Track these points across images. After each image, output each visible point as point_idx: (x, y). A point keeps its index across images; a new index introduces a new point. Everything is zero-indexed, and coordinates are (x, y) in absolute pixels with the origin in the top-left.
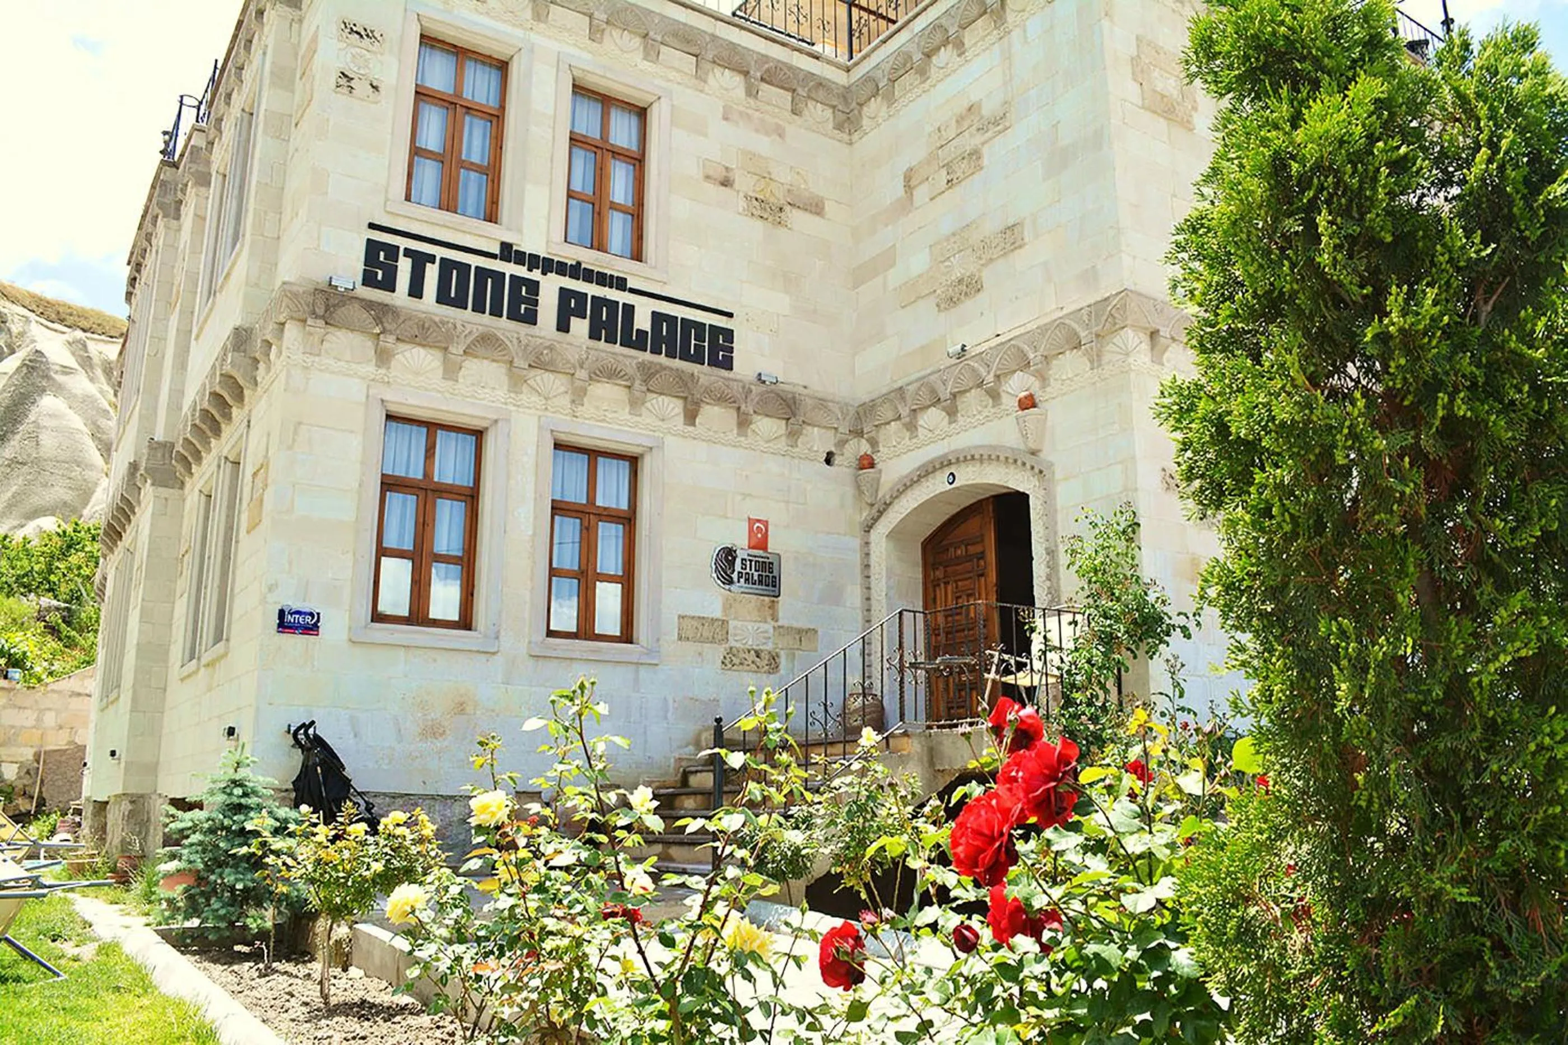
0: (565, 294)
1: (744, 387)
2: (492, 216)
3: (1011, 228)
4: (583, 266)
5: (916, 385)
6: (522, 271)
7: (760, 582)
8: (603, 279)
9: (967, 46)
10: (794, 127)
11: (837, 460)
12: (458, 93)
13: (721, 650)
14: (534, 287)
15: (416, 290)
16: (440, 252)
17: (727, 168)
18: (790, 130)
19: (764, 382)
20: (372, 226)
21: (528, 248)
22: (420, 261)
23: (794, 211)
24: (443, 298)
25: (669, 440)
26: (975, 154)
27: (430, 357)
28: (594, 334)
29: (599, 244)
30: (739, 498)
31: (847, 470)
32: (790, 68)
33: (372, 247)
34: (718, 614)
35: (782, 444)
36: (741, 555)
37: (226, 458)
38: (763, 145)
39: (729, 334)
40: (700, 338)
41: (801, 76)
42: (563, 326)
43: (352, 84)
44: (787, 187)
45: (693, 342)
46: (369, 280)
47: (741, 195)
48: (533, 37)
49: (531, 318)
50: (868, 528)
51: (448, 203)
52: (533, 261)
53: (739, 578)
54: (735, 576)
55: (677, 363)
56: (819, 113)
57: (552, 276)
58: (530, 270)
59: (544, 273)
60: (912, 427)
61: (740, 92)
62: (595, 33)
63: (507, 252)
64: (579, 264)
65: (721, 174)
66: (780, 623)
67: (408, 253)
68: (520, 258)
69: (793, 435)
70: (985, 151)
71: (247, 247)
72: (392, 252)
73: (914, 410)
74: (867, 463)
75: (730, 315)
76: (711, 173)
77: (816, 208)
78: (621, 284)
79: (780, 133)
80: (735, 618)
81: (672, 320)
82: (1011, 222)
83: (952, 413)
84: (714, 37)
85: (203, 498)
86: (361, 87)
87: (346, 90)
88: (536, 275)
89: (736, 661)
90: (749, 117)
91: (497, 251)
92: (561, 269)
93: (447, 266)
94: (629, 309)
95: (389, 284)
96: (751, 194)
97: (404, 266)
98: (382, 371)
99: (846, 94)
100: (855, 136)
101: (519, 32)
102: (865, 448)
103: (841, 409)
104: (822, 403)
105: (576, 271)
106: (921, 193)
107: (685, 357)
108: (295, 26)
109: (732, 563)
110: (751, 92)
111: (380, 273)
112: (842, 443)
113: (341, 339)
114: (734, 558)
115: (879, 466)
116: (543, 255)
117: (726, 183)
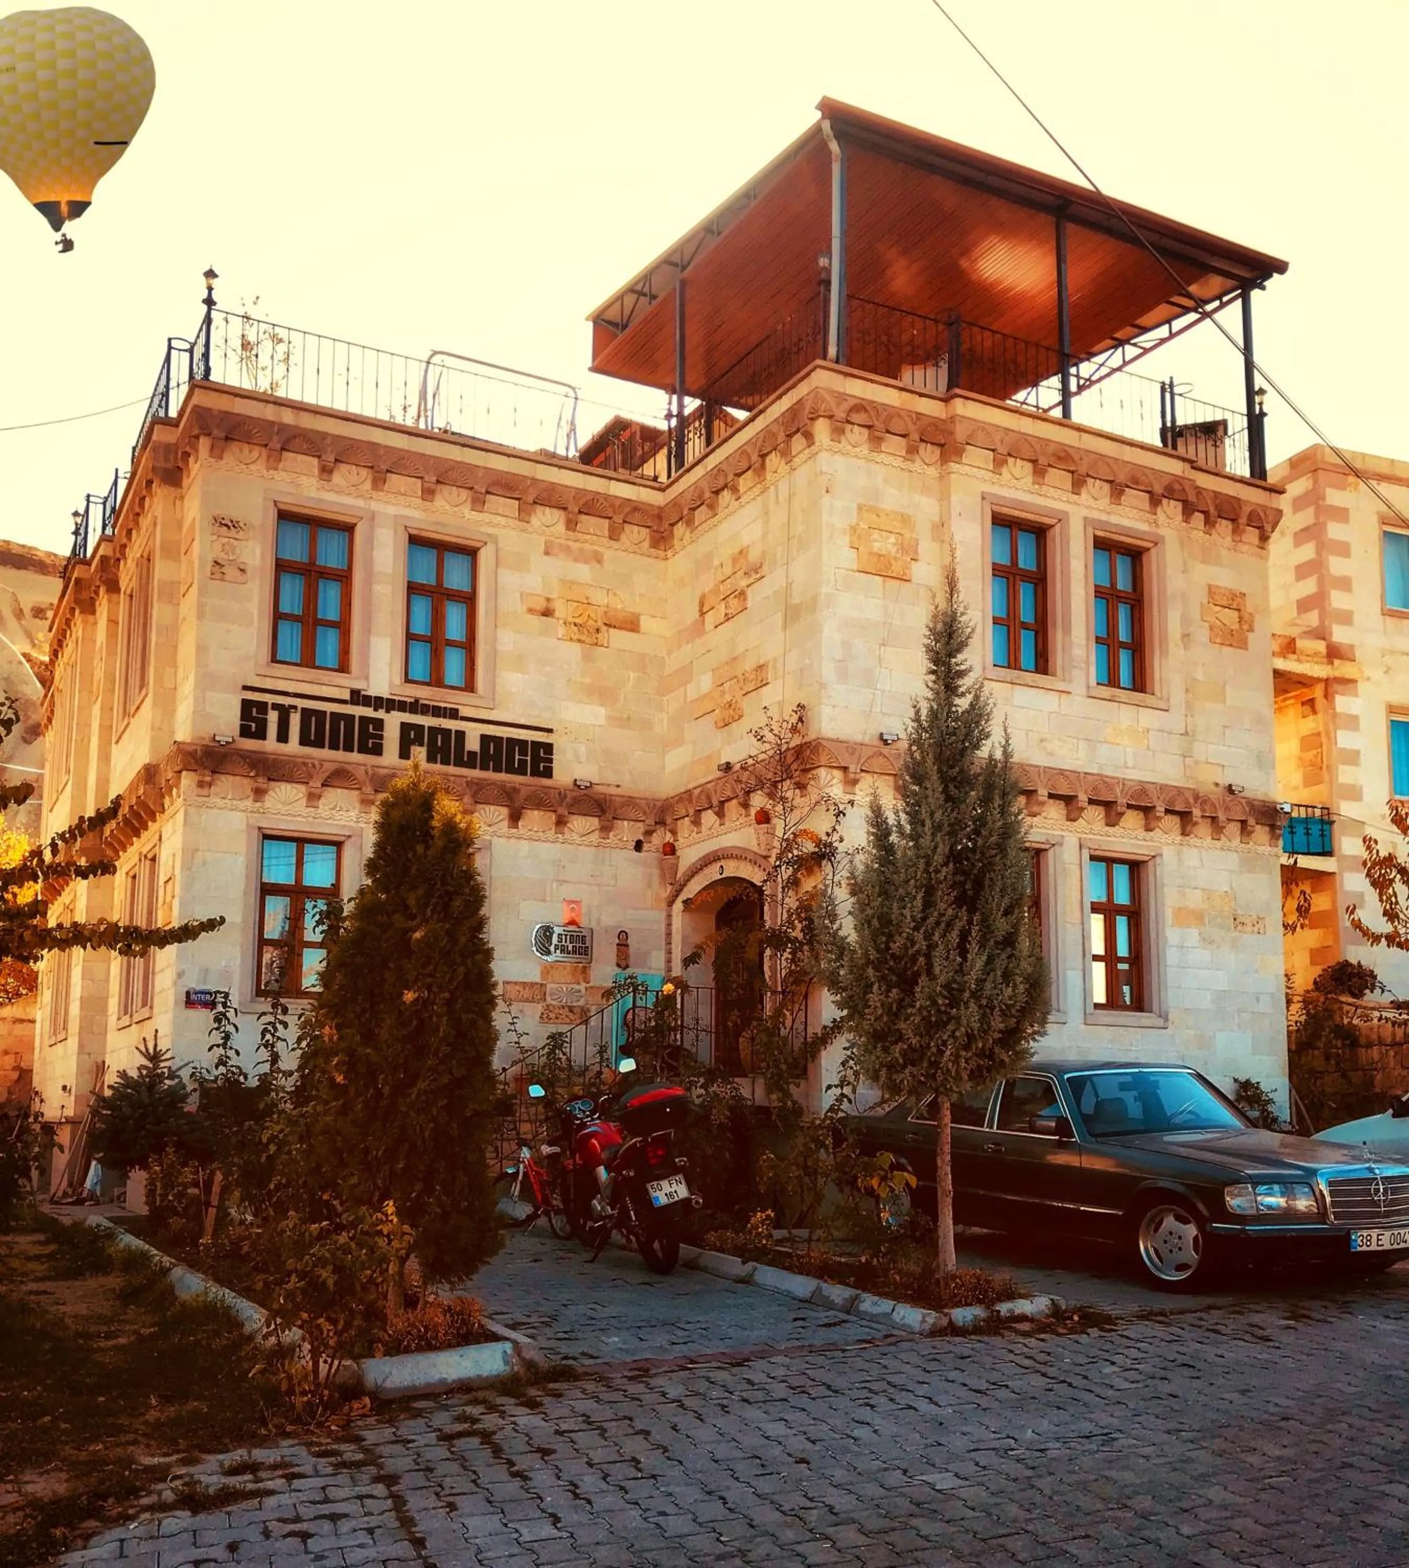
0: (405, 728)
1: (560, 794)
2: (343, 667)
3: (760, 667)
4: (421, 702)
5: (699, 790)
6: (369, 712)
7: (574, 952)
8: (437, 712)
9: (742, 491)
10: (611, 553)
11: (646, 847)
12: (312, 562)
13: (539, 1008)
14: (379, 724)
15: (283, 737)
16: (301, 703)
17: (548, 600)
18: (608, 554)
19: (579, 786)
20: (245, 688)
21: (373, 692)
22: (284, 713)
23: (612, 630)
24: (304, 741)
25: (495, 840)
26: (742, 595)
27: (295, 791)
28: (431, 758)
29: (436, 680)
30: (555, 885)
31: (656, 855)
32: (607, 497)
33: (247, 705)
34: (537, 979)
35: (595, 837)
36: (558, 930)
37: (146, 856)
38: (583, 572)
39: (549, 748)
40: (523, 752)
41: (618, 503)
42: (404, 754)
43: (224, 570)
44: (604, 609)
45: (517, 757)
46: (245, 732)
47: (561, 621)
48: (374, 506)
49: (378, 750)
50: (671, 903)
51: (308, 660)
52: (378, 702)
53: (556, 949)
54: (552, 948)
55: (503, 776)
56: (635, 534)
57: (394, 713)
58: (376, 710)
59: (388, 711)
60: (697, 822)
61: (561, 528)
62: (428, 494)
63: (357, 697)
64: (417, 701)
65: (541, 605)
66: (591, 984)
67: (275, 706)
68: (366, 701)
69: (605, 829)
70: (749, 592)
71: (150, 695)
72: (263, 707)
73: (700, 811)
74: (670, 850)
75: (550, 731)
76: (533, 606)
77: (632, 625)
78: (453, 714)
79: (598, 559)
80: (553, 982)
81: (498, 740)
82: (762, 662)
83: (720, 814)
84: (534, 480)
85: (130, 880)
86: (231, 572)
87: (218, 576)
88: (380, 714)
89: (552, 1015)
90: (568, 547)
91: (347, 696)
92: (402, 706)
93: (307, 714)
94: (461, 735)
95: (261, 734)
96: (570, 619)
97: (273, 717)
98: (258, 804)
99: (659, 514)
100: (669, 553)
101: (360, 503)
102: (669, 837)
103: (648, 805)
104: (630, 801)
105: (415, 707)
106: (710, 619)
107: (510, 770)
108: (178, 502)
109: (549, 939)
110: (571, 525)
111: (254, 725)
112: (649, 833)
113: (226, 783)
114: (551, 934)
115: (678, 853)
116: (386, 695)
117: (547, 613)
